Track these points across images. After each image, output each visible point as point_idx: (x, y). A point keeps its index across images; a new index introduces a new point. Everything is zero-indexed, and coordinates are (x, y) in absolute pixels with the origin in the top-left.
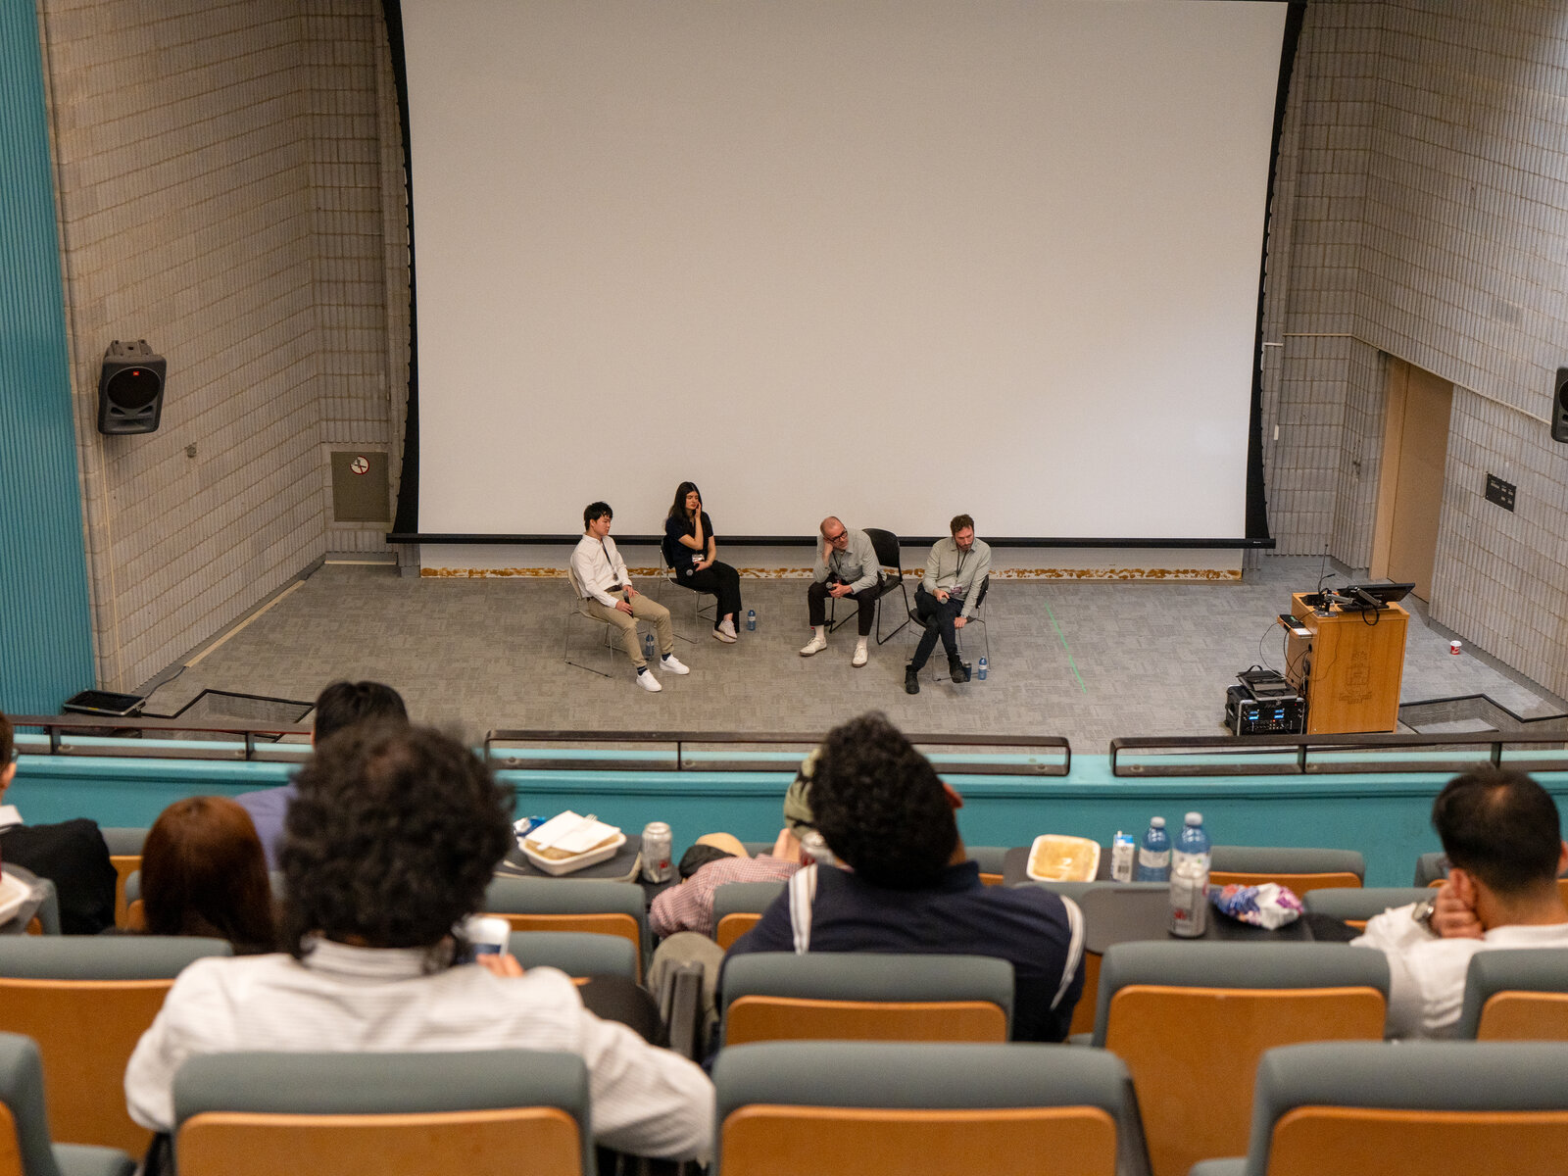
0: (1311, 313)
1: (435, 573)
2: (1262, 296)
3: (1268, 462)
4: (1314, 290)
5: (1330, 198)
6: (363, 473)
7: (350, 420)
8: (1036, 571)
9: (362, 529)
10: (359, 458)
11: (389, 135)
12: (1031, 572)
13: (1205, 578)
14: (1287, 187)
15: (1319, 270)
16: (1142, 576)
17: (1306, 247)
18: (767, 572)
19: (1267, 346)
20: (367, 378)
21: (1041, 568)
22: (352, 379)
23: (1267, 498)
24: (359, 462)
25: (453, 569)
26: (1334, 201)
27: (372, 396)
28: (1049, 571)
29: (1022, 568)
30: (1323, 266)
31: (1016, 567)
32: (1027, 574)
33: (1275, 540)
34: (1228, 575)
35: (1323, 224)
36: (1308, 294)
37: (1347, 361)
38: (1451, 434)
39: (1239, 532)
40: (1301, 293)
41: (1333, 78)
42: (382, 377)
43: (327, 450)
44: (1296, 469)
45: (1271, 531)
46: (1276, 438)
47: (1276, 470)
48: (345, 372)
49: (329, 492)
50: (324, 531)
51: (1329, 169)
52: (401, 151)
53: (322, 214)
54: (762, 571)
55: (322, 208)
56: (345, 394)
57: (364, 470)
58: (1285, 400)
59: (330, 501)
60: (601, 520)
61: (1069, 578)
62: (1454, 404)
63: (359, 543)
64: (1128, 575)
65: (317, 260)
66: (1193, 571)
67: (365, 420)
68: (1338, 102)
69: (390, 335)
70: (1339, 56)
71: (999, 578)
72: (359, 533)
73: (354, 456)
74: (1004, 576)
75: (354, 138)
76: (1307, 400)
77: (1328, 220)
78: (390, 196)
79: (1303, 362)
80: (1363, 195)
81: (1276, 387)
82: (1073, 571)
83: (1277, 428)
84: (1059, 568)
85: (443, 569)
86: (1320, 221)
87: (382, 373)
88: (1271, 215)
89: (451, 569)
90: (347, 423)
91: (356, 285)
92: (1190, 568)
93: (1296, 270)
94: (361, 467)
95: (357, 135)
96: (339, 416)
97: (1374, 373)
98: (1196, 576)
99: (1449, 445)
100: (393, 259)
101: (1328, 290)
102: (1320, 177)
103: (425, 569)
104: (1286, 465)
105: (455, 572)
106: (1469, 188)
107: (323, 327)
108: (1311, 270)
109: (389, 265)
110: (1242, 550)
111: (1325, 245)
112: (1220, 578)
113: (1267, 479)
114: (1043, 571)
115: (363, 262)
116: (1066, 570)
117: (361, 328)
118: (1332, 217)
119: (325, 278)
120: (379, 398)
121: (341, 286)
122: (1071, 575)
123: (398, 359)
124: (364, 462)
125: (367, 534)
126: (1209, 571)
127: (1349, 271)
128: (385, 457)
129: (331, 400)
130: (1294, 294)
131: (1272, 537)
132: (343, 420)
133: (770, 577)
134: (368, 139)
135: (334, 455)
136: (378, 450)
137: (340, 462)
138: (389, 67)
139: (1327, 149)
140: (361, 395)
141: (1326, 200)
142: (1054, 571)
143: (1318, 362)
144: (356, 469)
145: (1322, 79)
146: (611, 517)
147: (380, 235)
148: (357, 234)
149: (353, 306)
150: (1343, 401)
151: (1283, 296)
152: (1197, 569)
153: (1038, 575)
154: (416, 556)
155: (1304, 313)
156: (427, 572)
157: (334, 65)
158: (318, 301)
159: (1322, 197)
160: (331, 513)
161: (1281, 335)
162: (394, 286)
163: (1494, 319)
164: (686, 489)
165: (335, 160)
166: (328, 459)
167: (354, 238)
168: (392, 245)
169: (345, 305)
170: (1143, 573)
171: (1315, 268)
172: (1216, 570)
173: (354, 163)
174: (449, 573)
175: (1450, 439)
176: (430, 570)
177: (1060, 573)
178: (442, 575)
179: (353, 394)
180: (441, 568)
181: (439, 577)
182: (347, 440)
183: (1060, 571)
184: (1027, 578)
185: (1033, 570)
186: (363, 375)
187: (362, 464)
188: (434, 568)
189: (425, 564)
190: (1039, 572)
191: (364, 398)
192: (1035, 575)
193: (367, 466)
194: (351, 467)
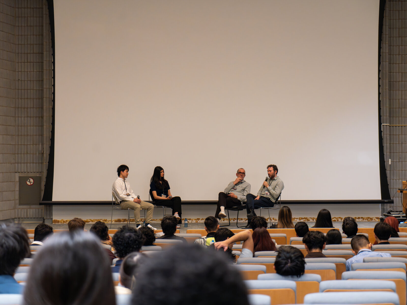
0: (399, 117)
1: (58, 222)
2: (379, 101)
3: (388, 172)
4: (399, 108)
5: (402, 73)
6: (31, 185)
7: (27, 163)
8: (299, 218)
9: (30, 208)
10: (30, 179)
11: (46, 46)
12: (297, 219)
13: (367, 221)
14: (386, 64)
15: (400, 100)
16: (341, 220)
17: (395, 91)
18: (192, 220)
19: (383, 125)
20: (34, 146)
21: (301, 217)
22: (29, 146)
23: (389, 183)
24: (30, 180)
25: (66, 220)
26: (403, 74)
27: (36, 154)
28: (304, 218)
30: (402, 99)
32: (295, 220)
33: (393, 200)
34: (376, 219)
35: (400, 83)
36: (397, 109)
39: (378, 197)
40: (394, 109)
41: (399, 28)
42: (40, 145)
43: (17, 175)
44: (399, 179)
45: (391, 196)
46: (390, 163)
47: (391, 180)
48: (26, 143)
49: (17, 193)
50: (14, 208)
51: (401, 62)
53: (20, 82)
54: (190, 219)
55: (20, 80)
56: (26, 152)
57: (32, 183)
58: (392, 151)
59: (17, 197)
60: (125, 171)
63: (28, 214)
64: (336, 220)
65: (17, 100)
66: (362, 218)
67: (33, 163)
68: (402, 37)
70: (400, 20)
72: (29, 210)
73: (27, 178)
75: (33, 53)
76: (400, 151)
78: (46, 70)
79: (397, 136)
81: (388, 142)
82: (314, 218)
83: (390, 160)
84: (308, 217)
85: (62, 220)
86: (399, 82)
87: (41, 144)
88: (380, 71)
91: (32, 109)
92: (360, 217)
93: (392, 100)
94: (30, 182)
95: (35, 52)
96: (23, 162)
98: (363, 220)
100: (46, 94)
101: (405, 108)
102: (397, 65)
103: (54, 220)
104: (395, 178)
107: (18, 126)
108: (397, 100)
109: (45, 96)
110: (380, 204)
111: (402, 90)
112: (373, 221)
113: (388, 175)
114: (302, 218)
115: (35, 100)
116: (311, 218)
117: (33, 126)
118: (403, 80)
119: (20, 106)
120: (39, 154)
121: (26, 109)
122: (313, 220)
123: (47, 134)
125: (31, 210)
126: (368, 218)
128: (40, 178)
129: (20, 155)
130: (392, 109)
131: (392, 198)
132: (24, 163)
133: (193, 222)
134: (39, 53)
135: (20, 178)
136: (38, 175)
137: (22, 180)
138: (48, 21)
139: (399, 55)
140: (32, 152)
141: (400, 74)
142: (306, 218)
143: (403, 136)
144: (28, 183)
145: (395, 29)
146: (128, 170)
147: (42, 90)
148: (33, 90)
149: (30, 117)
151: (388, 106)
152: (363, 217)
154: (51, 214)
155: (396, 117)
157: (27, 26)
158: (17, 115)
160: (17, 202)
161: (388, 121)
162: (46, 105)
165: (26, 61)
166: (17, 179)
167: (32, 91)
168: (46, 88)
169: (27, 117)
170: (342, 219)
171: (399, 99)
172: (371, 217)
173: (33, 62)
174: (64, 222)
176: (56, 220)
177: (309, 219)
178: (61, 222)
179: (29, 152)
180: (61, 220)
181: (60, 223)
182: (26, 171)
183: (309, 218)
184: (296, 221)
185: (298, 218)
186: (33, 145)
187: (31, 181)
188: (58, 220)
189: (54, 218)
190: (300, 219)
191: (33, 154)
192: (299, 220)
193: (33, 182)
194: (26, 182)
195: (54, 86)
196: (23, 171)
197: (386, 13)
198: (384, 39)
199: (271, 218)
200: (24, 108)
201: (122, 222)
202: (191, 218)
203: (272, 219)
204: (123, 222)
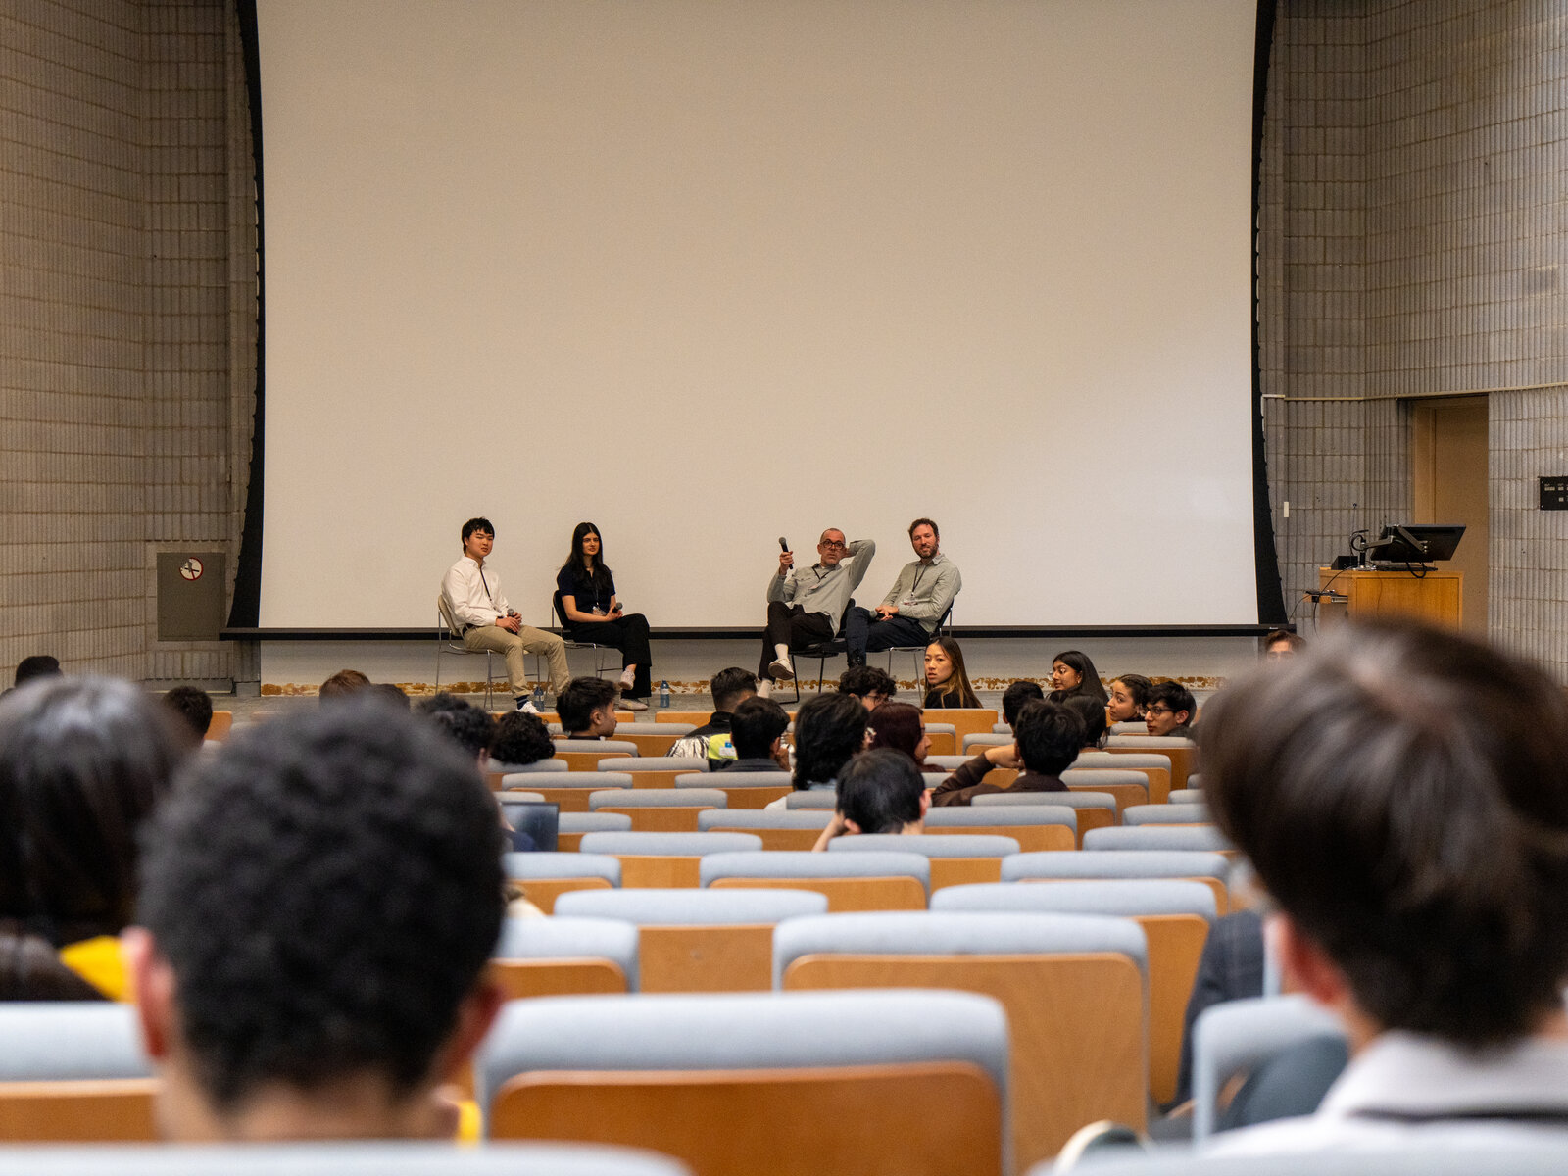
0: (1314, 373)
1: (278, 690)
2: (1255, 325)
3: (1280, 542)
4: (1315, 346)
5: (1325, 238)
6: (195, 579)
7: (182, 513)
9: (192, 650)
10: (190, 560)
11: (238, 154)
14: (1275, 210)
15: (1320, 322)
17: (1302, 295)
19: (1267, 399)
20: (204, 459)
22: (186, 461)
23: (1282, 574)
24: (190, 564)
25: (301, 685)
26: (1329, 241)
27: (209, 484)
29: (993, 677)
30: (1324, 318)
31: (985, 676)
32: (999, 685)
35: (1319, 268)
36: (1310, 351)
37: (1362, 431)
38: (1492, 453)
39: (1250, 616)
40: (1302, 350)
41: (1316, 101)
42: (222, 458)
43: (152, 550)
44: (1313, 564)
45: (1289, 612)
46: (1286, 515)
47: (1290, 565)
48: (177, 453)
49: (153, 603)
50: (145, 650)
51: (1321, 205)
52: (252, 162)
53: (158, 262)
54: (678, 684)
55: (158, 255)
56: (177, 480)
57: (197, 575)
58: (1293, 478)
59: (153, 615)
60: (484, 537)
62: (1491, 418)
63: (188, 667)
65: (150, 318)
66: (1200, 679)
67: (200, 512)
68: (1325, 128)
69: (232, 391)
70: (1321, 76)
72: (188, 654)
73: (184, 558)
75: (198, 174)
76: (1319, 478)
77: (1324, 264)
78: (237, 226)
79: (1310, 432)
80: (1363, 234)
81: (1282, 448)
83: (1286, 504)
85: (289, 685)
86: (1315, 265)
87: (222, 453)
88: (1258, 230)
89: (298, 684)
90: (179, 515)
91: (195, 347)
92: (1195, 676)
93: (1293, 322)
94: (192, 571)
95: (202, 169)
96: (168, 508)
97: (1394, 430)
98: (1204, 684)
99: (1491, 467)
100: (239, 300)
101: (1332, 346)
102: (1311, 213)
103: (266, 686)
104: (1301, 559)
105: (303, 689)
106: (1482, 164)
107: (154, 399)
108: (1310, 322)
109: (234, 307)
110: (1256, 638)
111: (1324, 293)
113: (1280, 550)
115: (204, 319)
117: (199, 399)
118: (1329, 260)
119: (158, 339)
120: (217, 485)
121: (177, 348)
123: (241, 423)
124: (196, 565)
125: (196, 656)
127: (1355, 322)
128: (222, 558)
129: (159, 488)
130: (1293, 350)
131: (1291, 622)
132: (173, 513)
133: (687, 692)
134: (214, 175)
135: (160, 556)
136: (215, 550)
137: (168, 566)
138: (241, 76)
139: (1316, 182)
140: (196, 480)
141: (1320, 241)
143: (1328, 432)
145: (1303, 103)
147: (225, 288)
148: (198, 287)
149: (190, 371)
150: (1362, 479)
151: (1280, 338)
152: (1204, 676)
154: (255, 668)
155: (1307, 374)
156: (270, 689)
157: (178, 89)
158: (149, 367)
159: (1315, 237)
160: (154, 630)
161: (1281, 385)
162: (239, 334)
163: (1526, 297)
164: (583, 531)
165: (176, 199)
166: (153, 563)
167: (194, 291)
168: (238, 283)
169: (181, 371)
171: (1315, 320)
173: (198, 203)
174: (295, 690)
175: (1491, 461)
176: (273, 686)
178: (286, 692)
179: (186, 480)
180: (286, 684)
181: (282, 695)
182: (177, 537)
184: (1000, 689)
185: (1007, 680)
186: (199, 457)
188: (277, 684)
189: (267, 679)
191: (200, 485)
193: (200, 569)
194: (180, 571)
195: (261, 274)
196: (168, 536)
197: (1278, 53)
198: (1271, 136)
200: (172, 344)
201: (472, 693)
202: (682, 679)
204: (474, 691)
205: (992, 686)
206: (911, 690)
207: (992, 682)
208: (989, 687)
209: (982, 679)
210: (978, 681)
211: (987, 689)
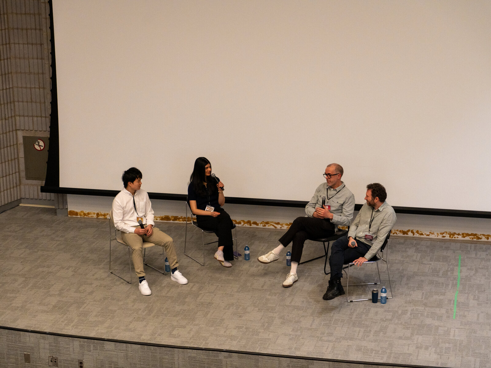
1: (77, 214)
6: (41, 150)
7: (33, 116)
8: (463, 234)
10: (39, 141)
12: (459, 234)
18: (282, 225)
21: (466, 232)
22: (33, 90)
24: (39, 143)
28: (472, 235)
29: (452, 231)
31: (448, 231)
32: (456, 236)
43: (20, 134)
48: (28, 86)
49: (22, 161)
50: (19, 184)
54: (278, 224)
56: (29, 100)
57: (42, 148)
59: (23, 167)
60: (136, 181)
61: (486, 240)
63: (40, 194)
67: (41, 117)
71: (436, 237)
73: (36, 139)
74: (440, 237)
84: (479, 233)
85: (82, 212)
89: (86, 211)
90: (31, 118)
91: (33, 31)
94: (40, 146)
96: (26, 114)
103: (70, 211)
105: (88, 214)
107: (16, 58)
114: (468, 235)
116: (484, 235)
121: (25, 31)
122: (488, 238)
124: (41, 143)
129: (21, 104)
132: (28, 116)
133: (283, 228)
135: (24, 138)
137: (29, 142)
140: (38, 100)
142: (475, 235)
144: (37, 147)
153: (464, 237)
154: (65, 202)
156: (72, 213)
160: (23, 174)
166: (21, 140)
169: (28, 44)
174: (85, 214)
176: (73, 211)
177: (480, 237)
178: (80, 215)
179: (34, 100)
180: (80, 211)
181: (79, 216)
182: (31, 128)
183: (480, 235)
184: (456, 239)
185: (461, 233)
186: (39, 88)
187: (40, 145)
188: (76, 210)
189: (71, 208)
190: (465, 235)
191: (40, 103)
192: (462, 237)
193: (43, 146)
194: (34, 146)
199: (413, 231)
200: (22, 29)
201: (171, 221)
202: (281, 221)
203: (415, 231)
205: (452, 236)
206: (406, 235)
207: (452, 234)
208: (450, 237)
209: (446, 232)
210: (444, 233)
211: (449, 238)
